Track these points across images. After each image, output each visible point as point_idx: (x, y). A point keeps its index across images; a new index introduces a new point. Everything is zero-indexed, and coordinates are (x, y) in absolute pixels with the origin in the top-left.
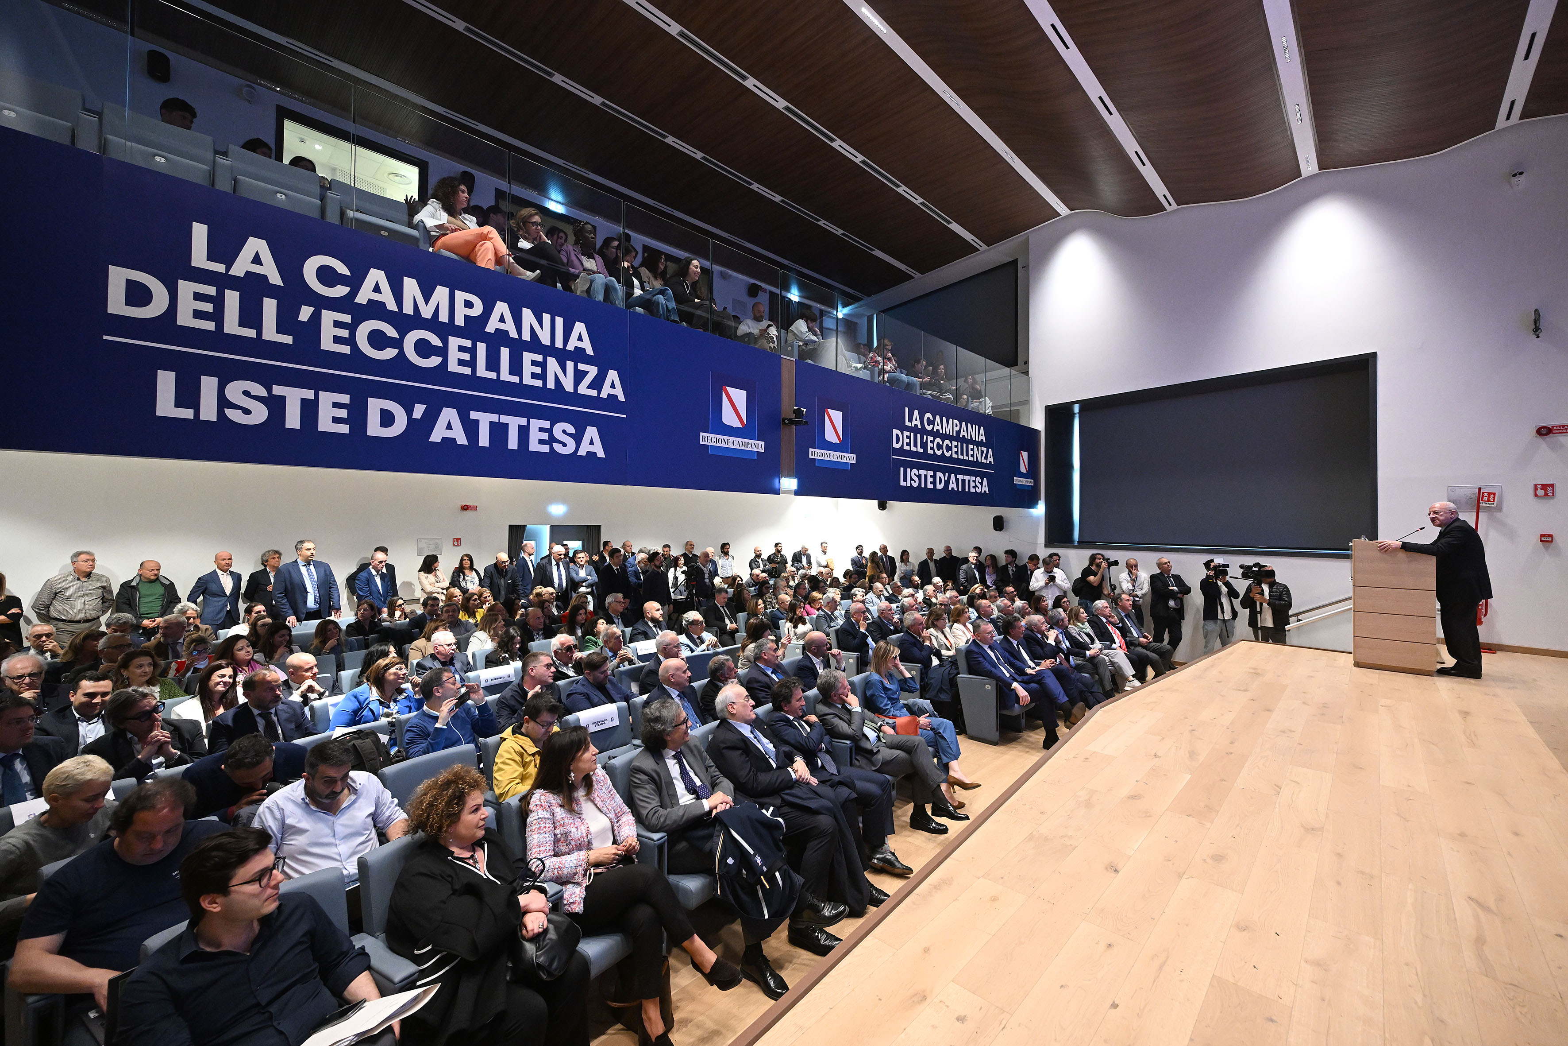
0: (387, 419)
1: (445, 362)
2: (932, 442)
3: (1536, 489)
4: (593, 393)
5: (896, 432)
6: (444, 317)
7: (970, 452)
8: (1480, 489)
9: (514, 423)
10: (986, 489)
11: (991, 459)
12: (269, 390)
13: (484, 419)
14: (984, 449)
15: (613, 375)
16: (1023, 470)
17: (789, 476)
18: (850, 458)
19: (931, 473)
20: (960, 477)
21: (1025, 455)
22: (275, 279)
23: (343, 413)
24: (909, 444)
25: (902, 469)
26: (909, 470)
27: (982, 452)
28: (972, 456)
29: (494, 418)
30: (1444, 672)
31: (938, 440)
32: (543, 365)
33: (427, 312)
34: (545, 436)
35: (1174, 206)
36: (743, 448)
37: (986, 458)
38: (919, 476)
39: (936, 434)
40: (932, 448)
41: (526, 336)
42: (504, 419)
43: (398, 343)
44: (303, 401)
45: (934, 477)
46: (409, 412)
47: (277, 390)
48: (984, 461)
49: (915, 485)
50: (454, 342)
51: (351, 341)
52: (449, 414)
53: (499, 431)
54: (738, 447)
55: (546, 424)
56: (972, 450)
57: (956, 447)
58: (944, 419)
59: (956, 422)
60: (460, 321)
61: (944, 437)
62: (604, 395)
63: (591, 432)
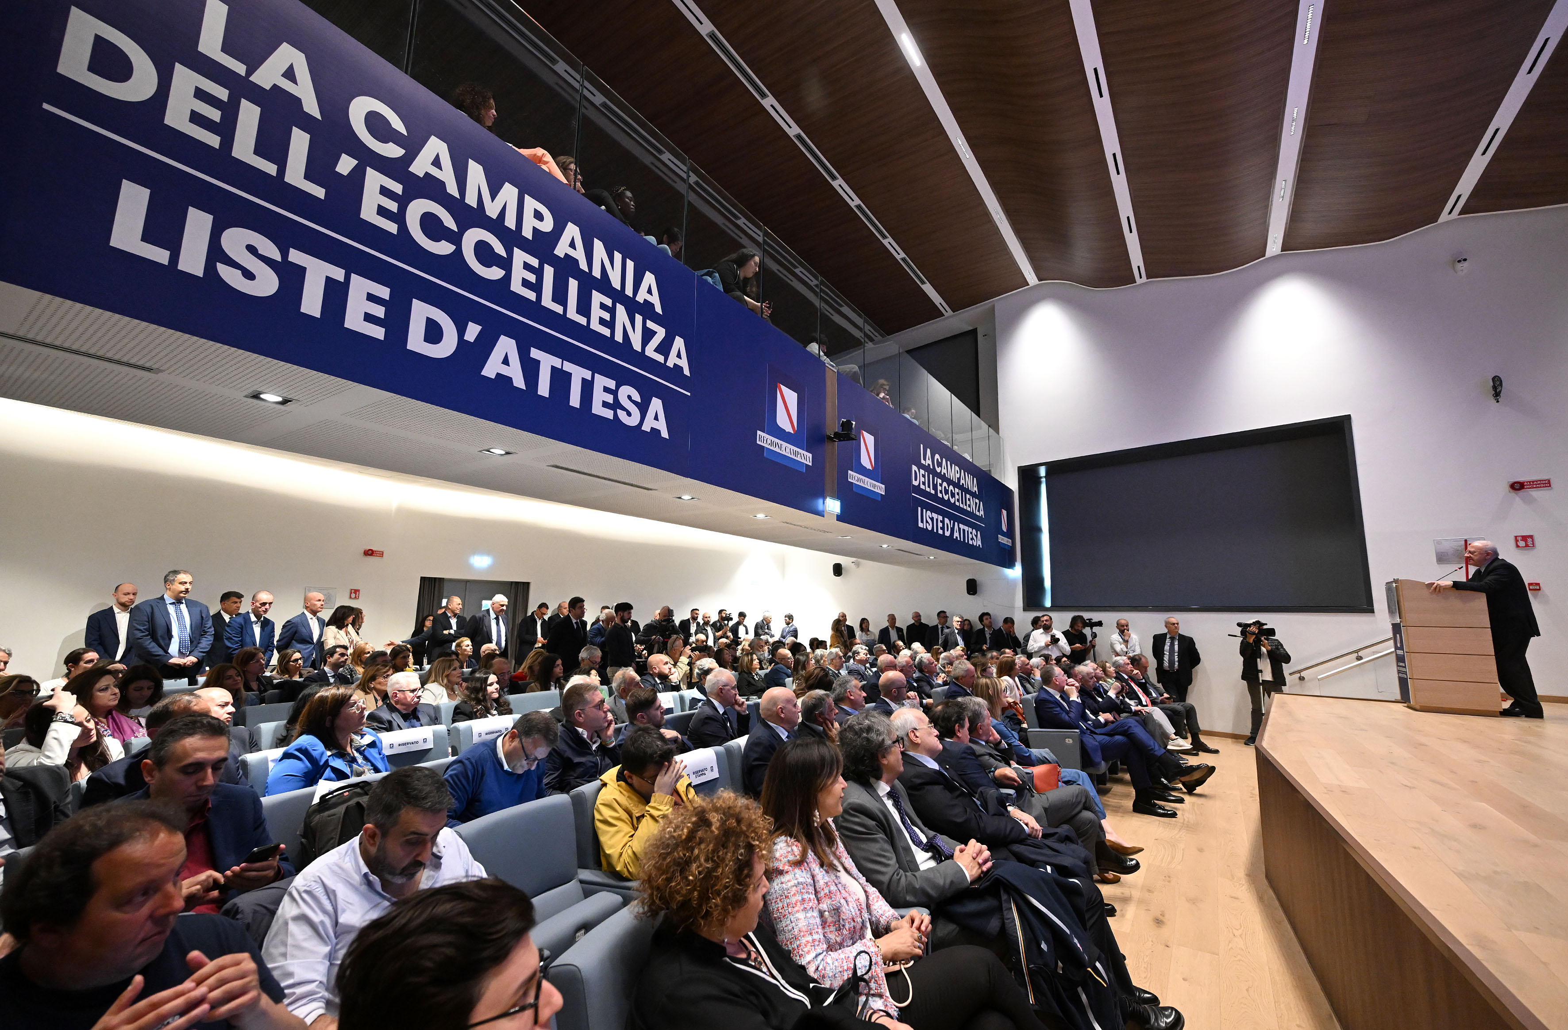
0: (433, 333)
1: (507, 278)
2: (941, 485)
3: (1517, 541)
4: (660, 358)
5: (914, 468)
6: (510, 222)
7: (968, 503)
8: (1466, 541)
9: (578, 374)
10: (979, 543)
11: (982, 513)
12: (285, 254)
13: (547, 361)
14: (977, 501)
15: (679, 343)
16: (1004, 529)
17: (833, 497)
18: (880, 489)
19: (940, 518)
20: (961, 526)
21: (1004, 512)
22: (311, 107)
23: (379, 311)
24: (924, 483)
25: (919, 508)
26: (924, 510)
27: (976, 503)
28: (969, 506)
29: (557, 362)
30: (1505, 713)
31: (945, 484)
32: (612, 311)
33: (492, 210)
34: (610, 399)
35: (1144, 279)
36: (793, 457)
37: (979, 511)
38: (932, 519)
39: (944, 478)
40: (941, 492)
41: (597, 273)
42: (568, 367)
43: (456, 238)
44: (329, 280)
45: (943, 522)
46: (461, 331)
47: (296, 256)
48: (977, 513)
49: (930, 528)
50: (520, 257)
51: (399, 218)
52: (506, 345)
53: (560, 379)
54: (789, 455)
55: (612, 384)
56: (969, 500)
57: (958, 494)
58: (949, 462)
59: (957, 468)
60: (527, 233)
61: (950, 482)
62: (670, 364)
63: (656, 405)
